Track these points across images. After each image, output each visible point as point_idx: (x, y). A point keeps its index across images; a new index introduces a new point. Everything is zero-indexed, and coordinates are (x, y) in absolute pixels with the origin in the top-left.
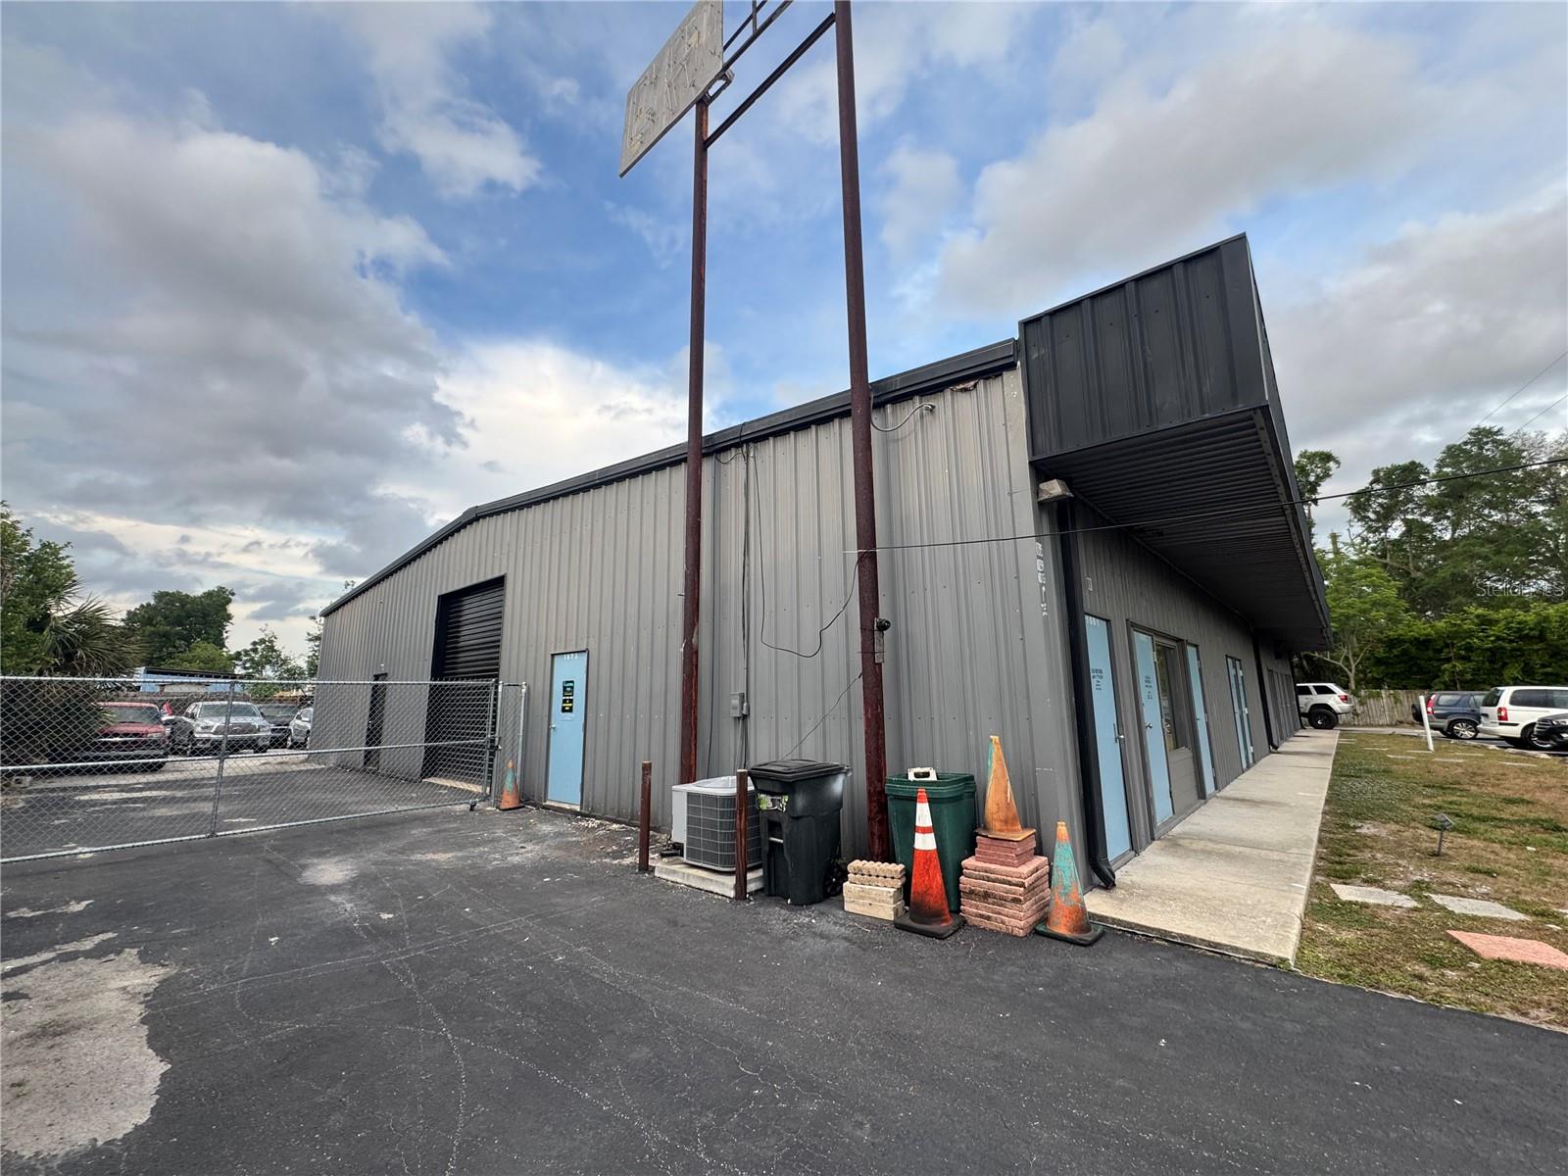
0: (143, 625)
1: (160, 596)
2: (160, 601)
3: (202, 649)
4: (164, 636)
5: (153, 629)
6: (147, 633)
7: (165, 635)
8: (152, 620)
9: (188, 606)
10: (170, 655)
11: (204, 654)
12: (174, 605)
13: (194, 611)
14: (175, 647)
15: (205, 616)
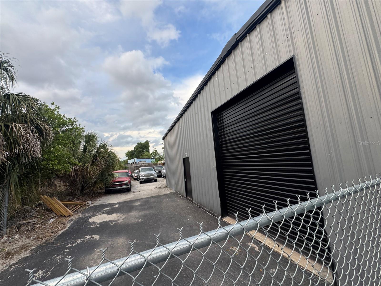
1: (138, 144)
7: (140, 151)
11: (147, 154)
13: (144, 146)
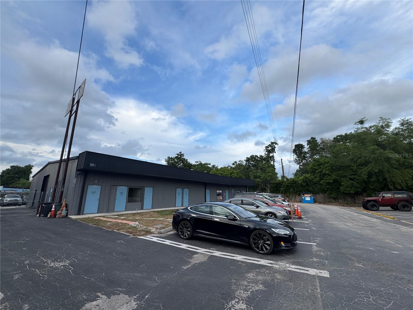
0: (7, 174)
2: (12, 168)
3: (23, 181)
4: (12, 177)
5: (9, 175)
6: (7, 177)
8: (9, 173)
9: (20, 169)
10: (13, 182)
11: (23, 182)
12: (16, 169)
13: (21, 171)
14: (15, 180)
15: (24, 172)
